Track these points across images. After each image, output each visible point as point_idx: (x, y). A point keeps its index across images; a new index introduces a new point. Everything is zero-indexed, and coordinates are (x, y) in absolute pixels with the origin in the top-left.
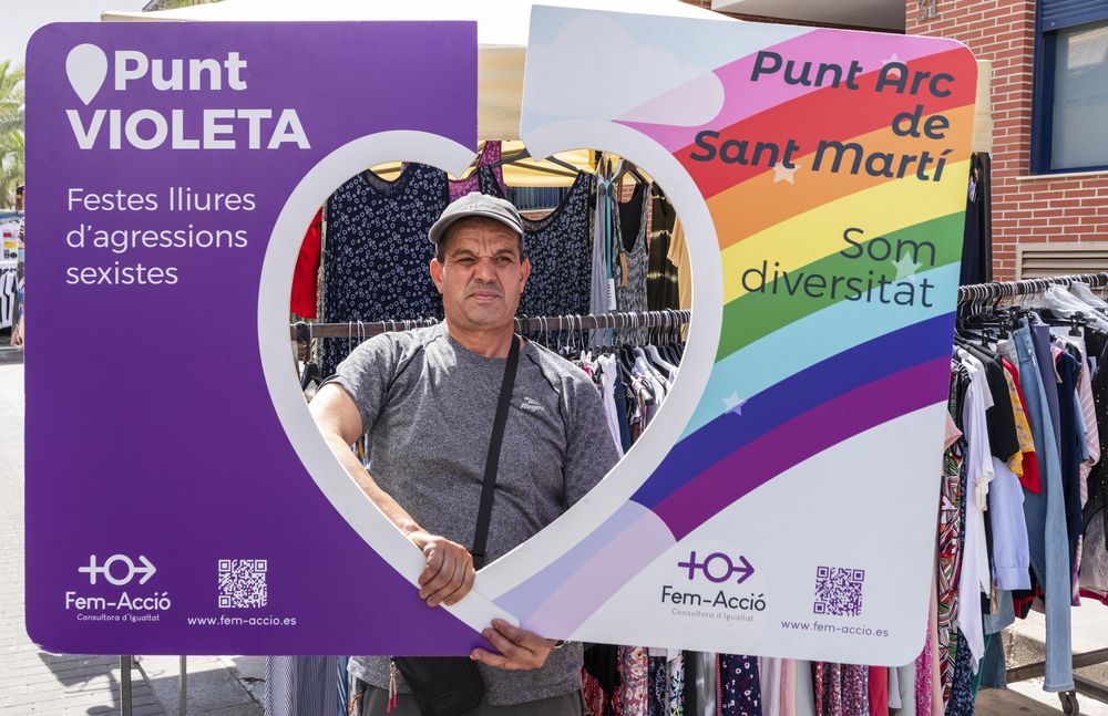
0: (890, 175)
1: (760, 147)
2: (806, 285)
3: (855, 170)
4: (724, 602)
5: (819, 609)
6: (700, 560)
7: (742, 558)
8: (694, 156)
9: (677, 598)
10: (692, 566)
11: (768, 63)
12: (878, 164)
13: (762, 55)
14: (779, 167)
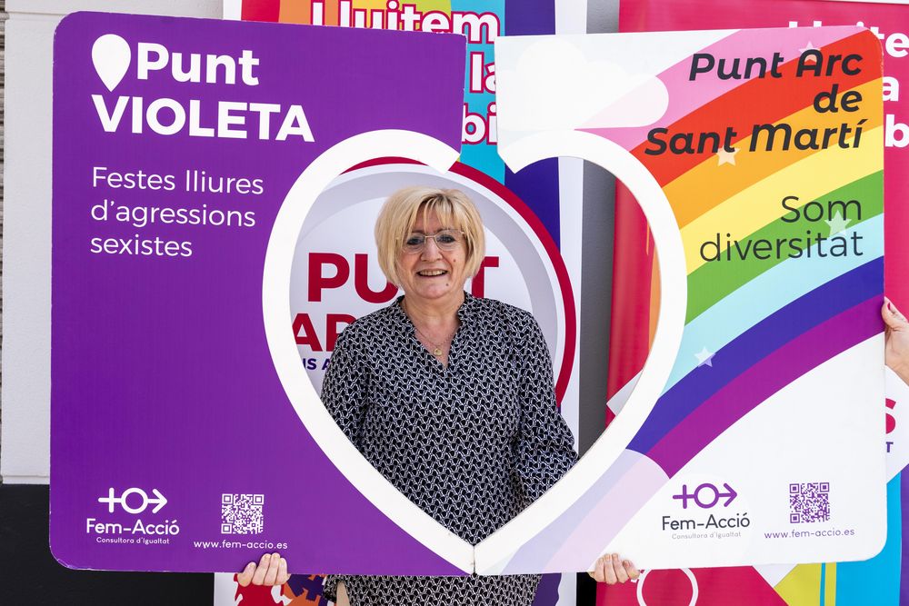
0: (816, 147)
1: (704, 137)
2: (755, 250)
3: (786, 147)
4: (715, 524)
5: (794, 519)
6: (690, 491)
7: (726, 486)
8: (648, 151)
9: (674, 525)
10: (685, 497)
11: (703, 63)
12: (805, 139)
13: (697, 57)
14: (722, 152)
